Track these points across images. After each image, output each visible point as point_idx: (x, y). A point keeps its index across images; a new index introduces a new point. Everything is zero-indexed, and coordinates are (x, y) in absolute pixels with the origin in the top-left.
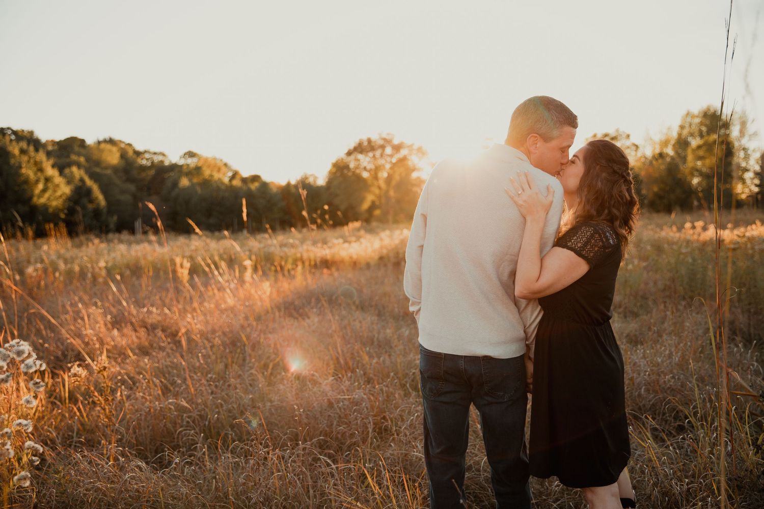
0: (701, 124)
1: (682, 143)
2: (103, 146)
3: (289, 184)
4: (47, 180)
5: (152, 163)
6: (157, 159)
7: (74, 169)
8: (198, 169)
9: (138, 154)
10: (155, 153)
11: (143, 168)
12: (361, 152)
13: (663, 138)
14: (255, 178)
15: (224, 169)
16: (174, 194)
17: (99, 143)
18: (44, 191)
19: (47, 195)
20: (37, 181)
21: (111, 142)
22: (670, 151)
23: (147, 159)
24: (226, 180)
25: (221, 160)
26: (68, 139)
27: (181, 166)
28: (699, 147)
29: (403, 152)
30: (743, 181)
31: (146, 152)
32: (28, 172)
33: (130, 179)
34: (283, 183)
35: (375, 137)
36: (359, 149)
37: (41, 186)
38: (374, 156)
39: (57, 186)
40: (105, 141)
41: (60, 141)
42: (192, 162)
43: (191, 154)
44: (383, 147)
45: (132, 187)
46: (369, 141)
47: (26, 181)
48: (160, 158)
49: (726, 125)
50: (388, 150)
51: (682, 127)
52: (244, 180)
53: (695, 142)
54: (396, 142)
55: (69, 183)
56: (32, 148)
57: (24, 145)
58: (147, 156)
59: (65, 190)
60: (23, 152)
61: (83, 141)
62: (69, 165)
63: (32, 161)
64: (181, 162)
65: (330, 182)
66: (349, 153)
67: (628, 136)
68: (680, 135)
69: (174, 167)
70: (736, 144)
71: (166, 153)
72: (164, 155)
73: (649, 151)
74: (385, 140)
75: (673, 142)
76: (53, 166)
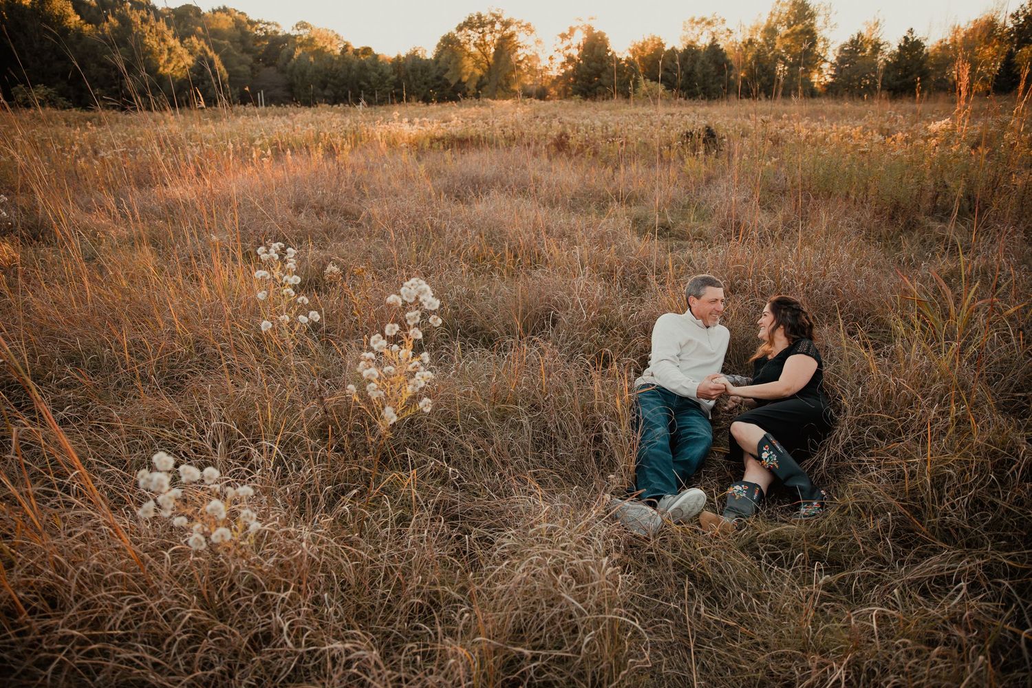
0: (790, 13)
1: (771, 31)
2: (218, 14)
3: (398, 57)
4: (170, 50)
5: (266, 33)
6: (271, 29)
7: (194, 39)
8: (311, 40)
9: (252, 23)
10: (268, 24)
11: (258, 39)
12: (471, 28)
13: (754, 24)
14: (367, 50)
15: (336, 41)
16: (289, 66)
17: (214, 12)
18: (169, 61)
19: (172, 66)
20: (161, 52)
21: (225, 10)
22: (759, 38)
23: (261, 29)
24: (338, 52)
25: (333, 31)
26: (183, 6)
27: (295, 37)
28: (787, 36)
29: (512, 28)
30: (820, 71)
31: (259, 22)
32: (151, 41)
33: (247, 51)
34: (393, 55)
35: (485, 13)
36: (469, 24)
37: (165, 57)
38: (483, 31)
39: (180, 56)
40: (219, 10)
41: (176, 9)
42: (305, 33)
43: (303, 25)
44: (492, 23)
45: (249, 58)
46: (479, 17)
47: (151, 52)
48: (274, 28)
49: (812, 16)
50: (498, 26)
51: (772, 14)
52: (356, 52)
53: (783, 30)
54: (505, 18)
55: (191, 53)
56: (152, 17)
57: (143, 13)
58: (261, 26)
59: (189, 60)
60: (144, 21)
61: (197, 10)
62: (189, 35)
63: (154, 30)
64: (294, 33)
65: (438, 56)
66: (460, 28)
67: (724, 21)
68: (769, 22)
69: (287, 38)
70: (819, 34)
71: (278, 23)
72: (277, 25)
73: (740, 37)
74: (494, 15)
75: (762, 29)
76: (174, 36)
